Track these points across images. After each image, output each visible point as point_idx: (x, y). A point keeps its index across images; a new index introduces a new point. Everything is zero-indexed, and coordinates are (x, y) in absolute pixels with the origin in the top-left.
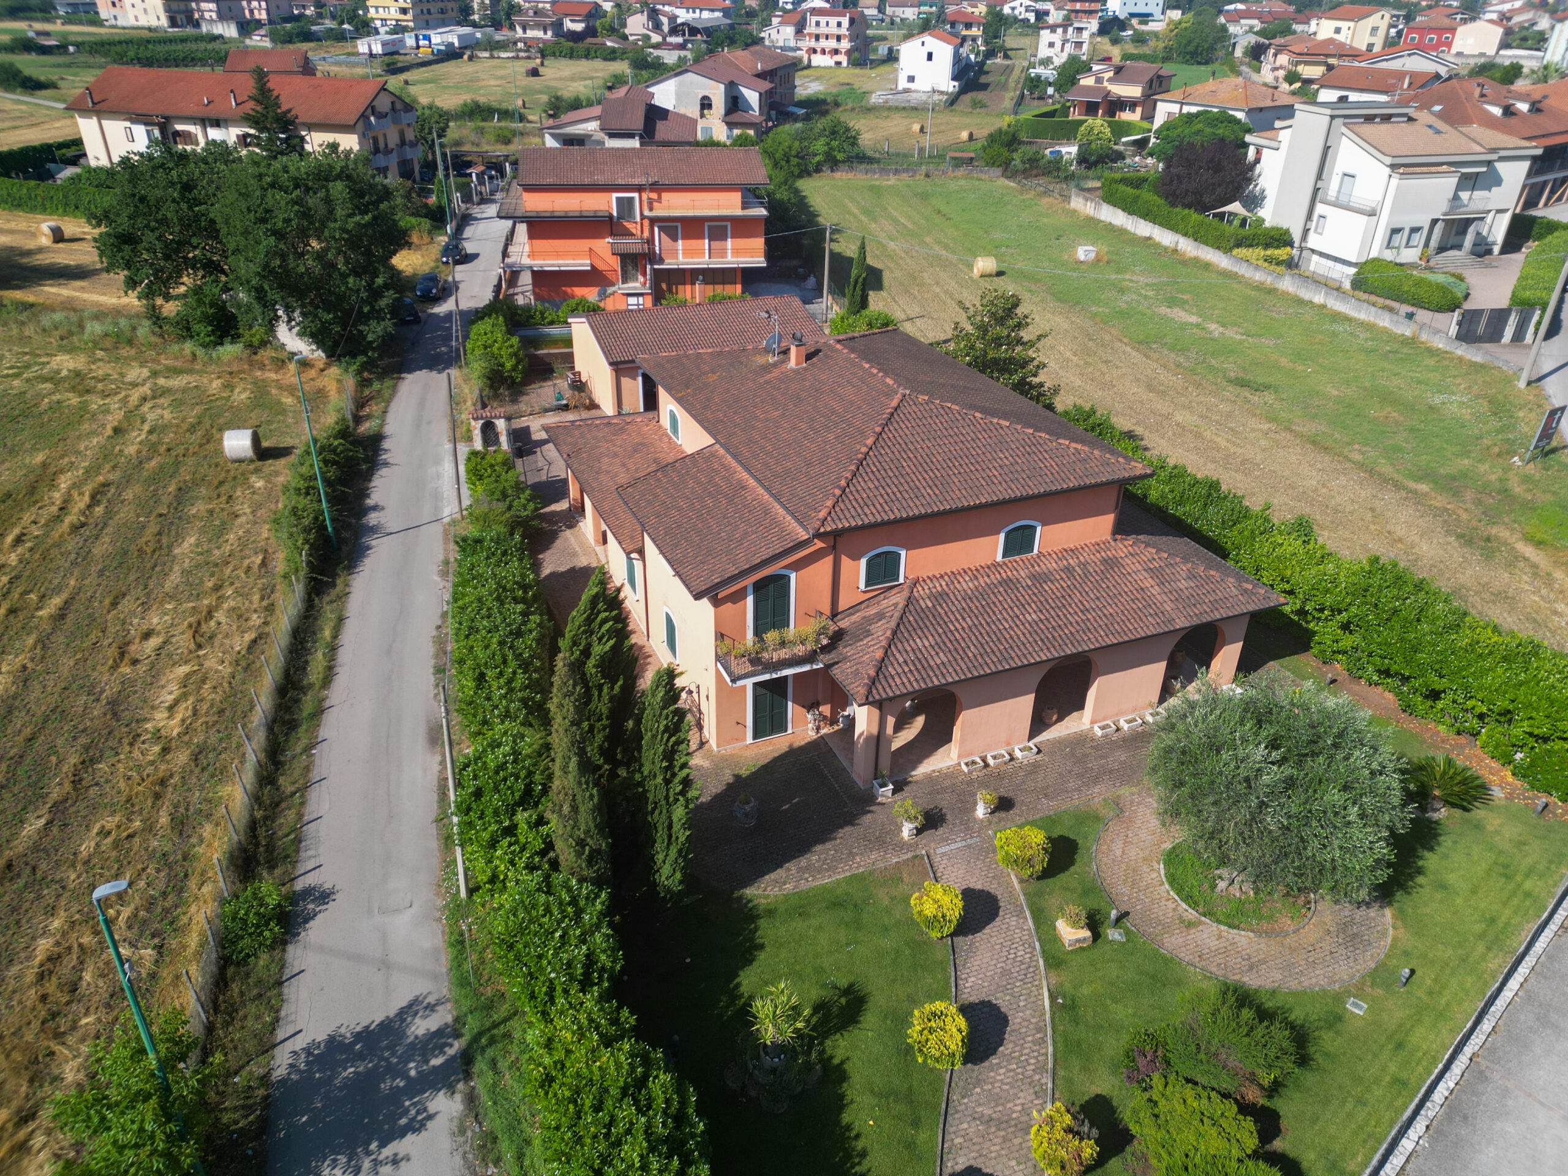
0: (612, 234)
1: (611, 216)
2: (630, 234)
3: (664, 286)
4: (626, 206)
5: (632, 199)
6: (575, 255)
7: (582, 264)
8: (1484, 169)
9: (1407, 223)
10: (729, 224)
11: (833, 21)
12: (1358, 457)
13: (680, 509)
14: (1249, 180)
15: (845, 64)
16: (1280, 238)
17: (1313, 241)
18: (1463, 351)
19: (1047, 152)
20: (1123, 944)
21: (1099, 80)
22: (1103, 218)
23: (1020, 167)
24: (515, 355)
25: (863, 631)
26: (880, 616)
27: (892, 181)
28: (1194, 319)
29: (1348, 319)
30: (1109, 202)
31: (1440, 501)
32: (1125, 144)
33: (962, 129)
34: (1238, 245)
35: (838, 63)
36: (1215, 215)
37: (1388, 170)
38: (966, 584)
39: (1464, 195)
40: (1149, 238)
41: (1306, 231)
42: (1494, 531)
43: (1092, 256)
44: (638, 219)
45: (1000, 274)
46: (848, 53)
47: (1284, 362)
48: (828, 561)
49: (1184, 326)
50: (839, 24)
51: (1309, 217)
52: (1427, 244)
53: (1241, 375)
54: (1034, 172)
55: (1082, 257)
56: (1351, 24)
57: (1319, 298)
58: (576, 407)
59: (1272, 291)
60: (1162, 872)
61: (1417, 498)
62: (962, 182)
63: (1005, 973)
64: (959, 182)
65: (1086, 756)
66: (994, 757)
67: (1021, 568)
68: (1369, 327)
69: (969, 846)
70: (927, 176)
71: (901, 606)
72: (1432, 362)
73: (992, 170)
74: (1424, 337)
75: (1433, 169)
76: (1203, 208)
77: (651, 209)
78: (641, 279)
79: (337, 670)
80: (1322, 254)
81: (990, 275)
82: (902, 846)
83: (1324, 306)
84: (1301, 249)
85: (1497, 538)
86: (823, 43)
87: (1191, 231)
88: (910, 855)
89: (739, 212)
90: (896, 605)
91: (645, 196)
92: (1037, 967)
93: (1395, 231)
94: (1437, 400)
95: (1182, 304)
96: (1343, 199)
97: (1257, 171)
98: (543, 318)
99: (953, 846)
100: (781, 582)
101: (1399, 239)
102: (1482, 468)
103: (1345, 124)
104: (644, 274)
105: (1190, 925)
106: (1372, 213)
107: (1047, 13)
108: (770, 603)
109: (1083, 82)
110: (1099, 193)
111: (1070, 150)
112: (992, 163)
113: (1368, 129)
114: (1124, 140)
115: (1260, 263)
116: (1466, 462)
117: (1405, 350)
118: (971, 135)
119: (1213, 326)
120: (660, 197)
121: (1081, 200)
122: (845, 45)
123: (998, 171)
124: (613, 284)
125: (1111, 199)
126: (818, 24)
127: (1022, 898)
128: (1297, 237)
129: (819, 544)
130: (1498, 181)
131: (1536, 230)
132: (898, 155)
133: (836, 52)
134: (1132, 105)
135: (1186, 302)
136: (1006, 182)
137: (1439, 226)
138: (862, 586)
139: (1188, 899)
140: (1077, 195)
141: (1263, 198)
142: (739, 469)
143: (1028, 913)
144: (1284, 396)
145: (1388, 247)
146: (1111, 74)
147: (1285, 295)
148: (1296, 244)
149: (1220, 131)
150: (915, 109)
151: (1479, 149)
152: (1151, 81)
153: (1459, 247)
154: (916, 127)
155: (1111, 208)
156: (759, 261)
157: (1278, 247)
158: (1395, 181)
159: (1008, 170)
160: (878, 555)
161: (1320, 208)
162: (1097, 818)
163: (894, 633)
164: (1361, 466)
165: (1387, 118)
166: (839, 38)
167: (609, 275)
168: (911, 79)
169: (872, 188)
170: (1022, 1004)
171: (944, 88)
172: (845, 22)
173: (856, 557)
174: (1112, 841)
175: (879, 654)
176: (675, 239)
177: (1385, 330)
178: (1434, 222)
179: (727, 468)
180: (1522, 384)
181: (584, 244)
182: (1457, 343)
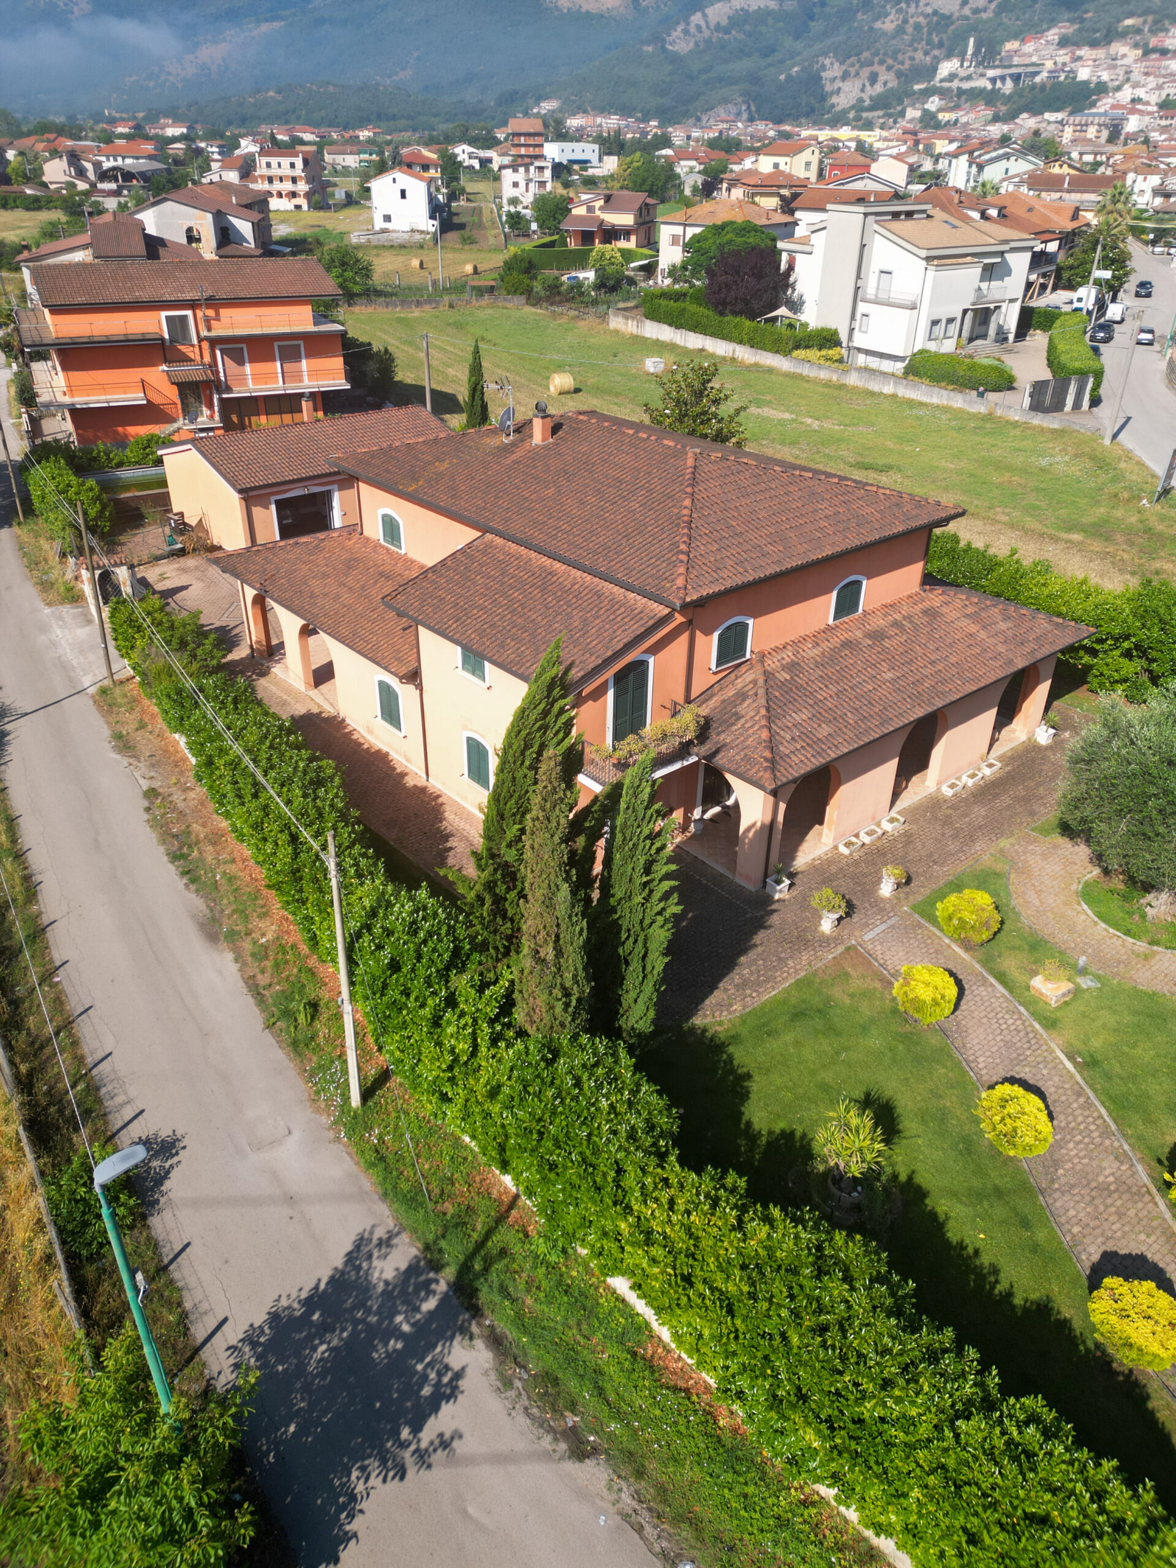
0: (166, 361)
1: (163, 339)
2: (187, 359)
3: (235, 418)
4: (178, 326)
5: (186, 316)
6: (125, 387)
7: (135, 398)
8: (999, 260)
9: (943, 314)
10: (301, 343)
11: (286, 162)
12: (1005, 519)
13: (482, 608)
14: (787, 286)
15: (305, 207)
16: (827, 339)
17: (859, 341)
18: (1039, 420)
19: (564, 278)
20: (1100, 989)
21: (590, 209)
22: (647, 335)
23: (543, 293)
24: (98, 498)
25: (730, 714)
26: (742, 696)
27: (416, 313)
28: (787, 416)
29: (922, 404)
30: (653, 319)
31: (1097, 546)
32: (634, 269)
33: (465, 262)
34: (797, 347)
35: (298, 207)
36: (767, 320)
37: (924, 263)
38: (811, 652)
39: (984, 286)
40: (702, 350)
41: (852, 330)
42: (1158, 565)
43: (662, 366)
44: (195, 341)
45: (577, 391)
47: (890, 444)
48: (684, 638)
49: (782, 423)
50: (292, 165)
51: (853, 317)
52: (960, 335)
53: (859, 459)
54: (557, 299)
55: (652, 370)
56: (788, 159)
57: (888, 389)
58: (194, 550)
59: (842, 387)
60: (1090, 913)
61: (1080, 547)
62: (490, 311)
63: (1009, 1045)
64: (485, 311)
65: (949, 817)
66: (868, 834)
67: (852, 628)
68: (946, 409)
69: (892, 927)
70: (451, 306)
71: (761, 682)
72: (1017, 432)
73: (516, 298)
74: (999, 412)
75: (960, 260)
76: (752, 317)
77: (209, 329)
78: (206, 412)
79: (37, 878)
80: (868, 352)
81: (568, 392)
82: (826, 942)
83: (894, 396)
84: (849, 348)
85: (1164, 571)
86: (277, 186)
87: (745, 339)
88: (841, 949)
89: (312, 328)
90: (755, 682)
91: (200, 314)
92: (1036, 1032)
93: (935, 323)
94: (1044, 462)
95: (768, 404)
96: (882, 296)
97: (792, 280)
98: (110, 460)
99: (877, 930)
100: (639, 667)
101: (939, 330)
102: (1119, 513)
103: (877, 222)
104: (210, 406)
105: (1146, 958)
106: (913, 308)
107: (490, 160)
108: (630, 695)
109: (575, 212)
110: (635, 311)
111: (588, 276)
112: (514, 291)
113: (896, 225)
114: (632, 265)
115: (822, 362)
116: (1102, 510)
117: (988, 425)
118: (475, 268)
119: (809, 421)
120: (217, 314)
121: (620, 319)
122: (303, 187)
123: (522, 299)
124: (173, 420)
125: (654, 315)
126: (269, 165)
127: (978, 966)
128: (843, 336)
129: (679, 619)
130: (1008, 272)
131: (1035, 320)
132: (410, 288)
133: (294, 195)
134: (626, 233)
135: (770, 402)
136: (533, 310)
137: (970, 315)
138: (713, 666)
139: (1128, 933)
140: (616, 315)
141: (802, 303)
142: (533, 554)
143: (992, 980)
144: (909, 473)
145: (930, 339)
146: (602, 202)
147: (855, 388)
148: (844, 344)
149: (751, 240)
150: (402, 247)
151: (992, 241)
152: (640, 209)
153: (984, 336)
154: (416, 263)
155: (655, 324)
156: (339, 382)
157: (830, 348)
158: (931, 273)
159: (532, 299)
160: (728, 628)
161: (862, 307)
162: (998, 875)
163: (768, 710)
164: (1011, 526)
165: (909, 214)
167: (168, 409)
168: (387, 218)
169: (399, 320)
170: (1045, 1072)
171: (423, 227)
172: (299, 162)
173: (708, 632)
174: (1024, 893)
175: (765, 734)
176: (241, 363)
177: (961, 411)
178: (965, 312)
179: (519, 558)
180: (1107, 441)
181: (135, 374)
182: (1033, 413)
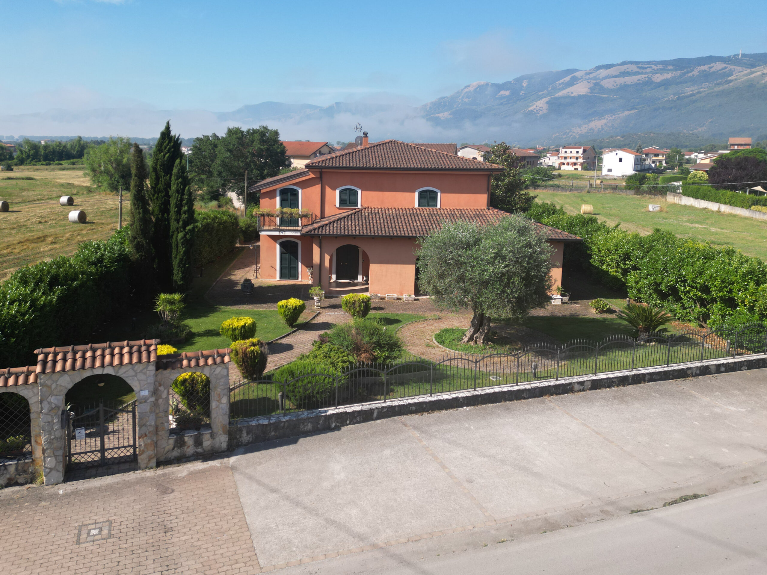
11: (574, 151)
15: (579, 169)
23: (646, 190)
38: (392, 212)
40: (706, 208)
46: (582, 164)
48: (318, 187)
50: (577, 152)
63: (311, 341)
66: (389, 296)
67: (426, 211)
73: (629, 191)
86: (568, 160)
88: (310, 311)
100: (293, 192)
108: (288, 203)
112: (630, 189)
122: (580, 161)
123: (633, 192)
126: (566, 152)
133: (575, 164)
136: (636, 196)
138: (338, 205)
159: (639, 192)
160: (346, 190)
166: (577, 158)
168: (609, 170)
172: (581, 151)
173: (334, 189)
